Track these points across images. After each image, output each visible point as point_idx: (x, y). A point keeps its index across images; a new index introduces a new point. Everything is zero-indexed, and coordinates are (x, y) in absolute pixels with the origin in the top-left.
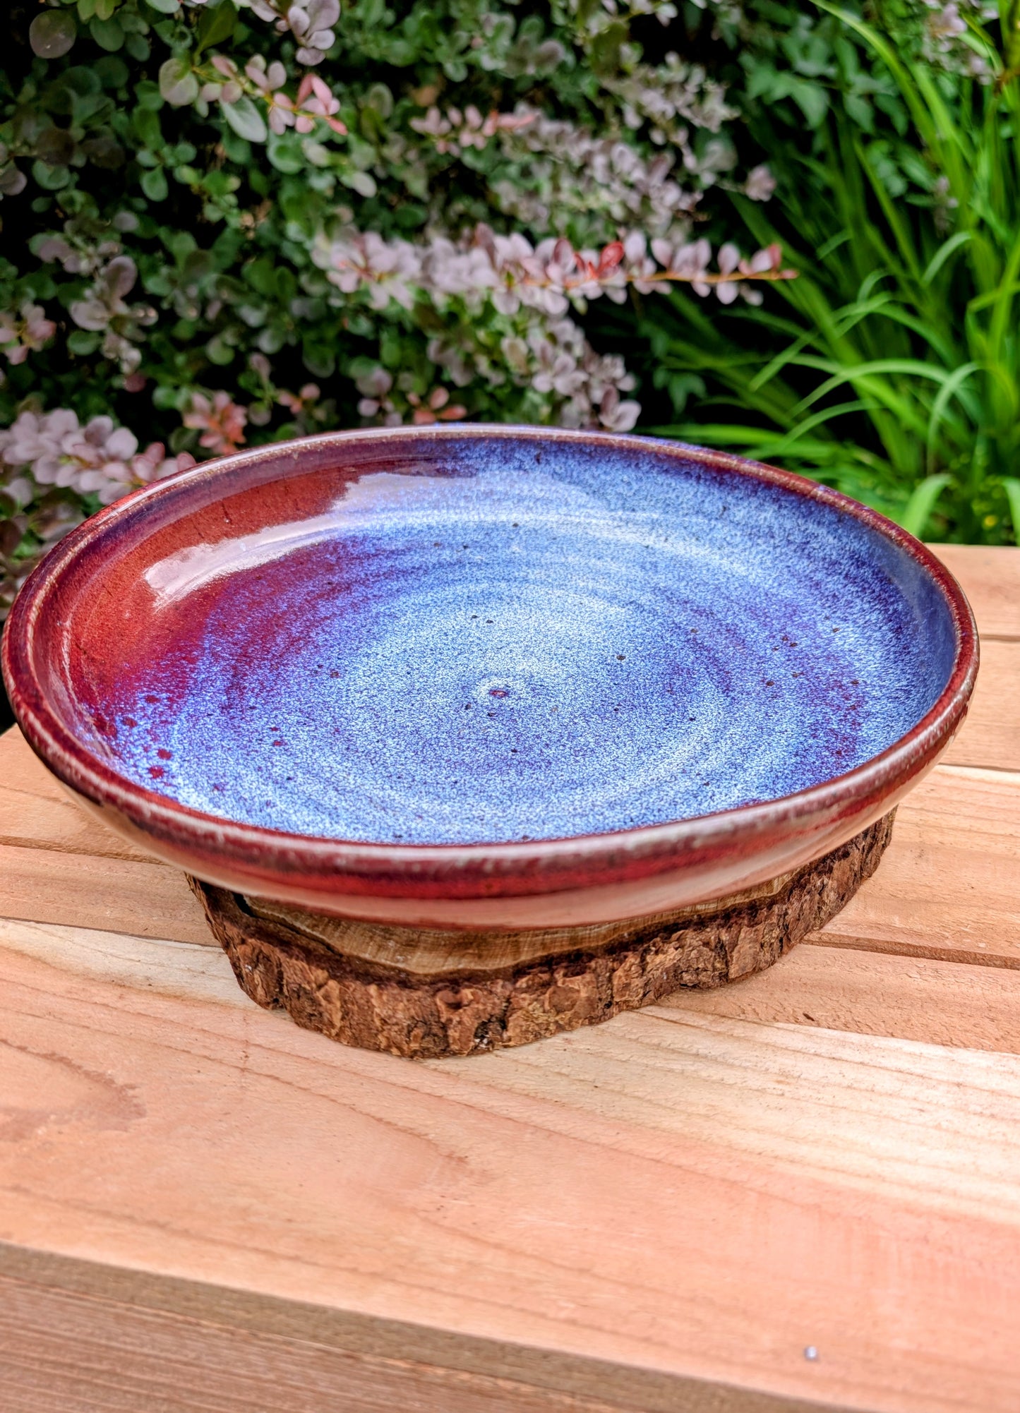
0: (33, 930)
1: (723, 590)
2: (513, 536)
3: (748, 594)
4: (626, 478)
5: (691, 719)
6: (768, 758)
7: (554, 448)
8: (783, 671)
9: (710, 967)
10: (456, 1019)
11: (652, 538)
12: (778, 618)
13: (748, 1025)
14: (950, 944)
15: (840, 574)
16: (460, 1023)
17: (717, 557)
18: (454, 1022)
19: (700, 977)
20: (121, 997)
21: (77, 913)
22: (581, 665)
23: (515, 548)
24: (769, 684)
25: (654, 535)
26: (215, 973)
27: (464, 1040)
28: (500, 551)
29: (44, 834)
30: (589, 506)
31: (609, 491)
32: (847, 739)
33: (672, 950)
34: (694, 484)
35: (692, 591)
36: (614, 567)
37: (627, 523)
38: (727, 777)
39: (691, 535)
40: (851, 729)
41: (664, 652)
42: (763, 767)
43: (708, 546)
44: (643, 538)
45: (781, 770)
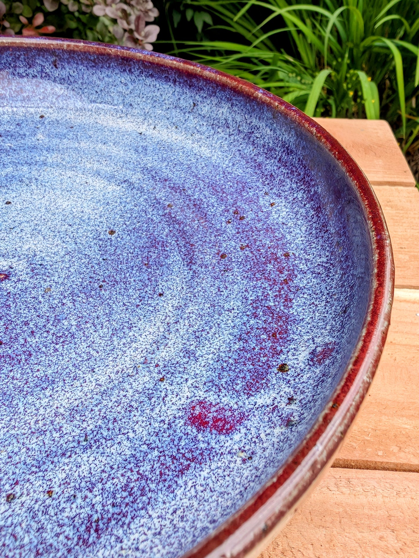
1: (193, 169)
2: (39, 126)
3: (210, 172)
4: (123, 80)
5: (160, 295)
6: (216, 343)
7: (66, 56)
8: (233, 244)
11: (145, 126)
12: (231, 194)
15: (275, 158)
17: (190, 142)
22: (78, 241)
23: (40, 136)
24: (223, 256)
25: (146, 124)
28: (27, 139)
30: (98, 101)
31: (112, 90)
32: (280, 317)
34: (172, 85)
35: (171, 170)
36: (114, 151)
37: (127, 115)
38: (181, 370)
39: (172, 124)
40: (284, 306)
41: (146, 225)
42: (211, 355)
43: (183, 133)
44: (138, 127)
45: (227, 359)
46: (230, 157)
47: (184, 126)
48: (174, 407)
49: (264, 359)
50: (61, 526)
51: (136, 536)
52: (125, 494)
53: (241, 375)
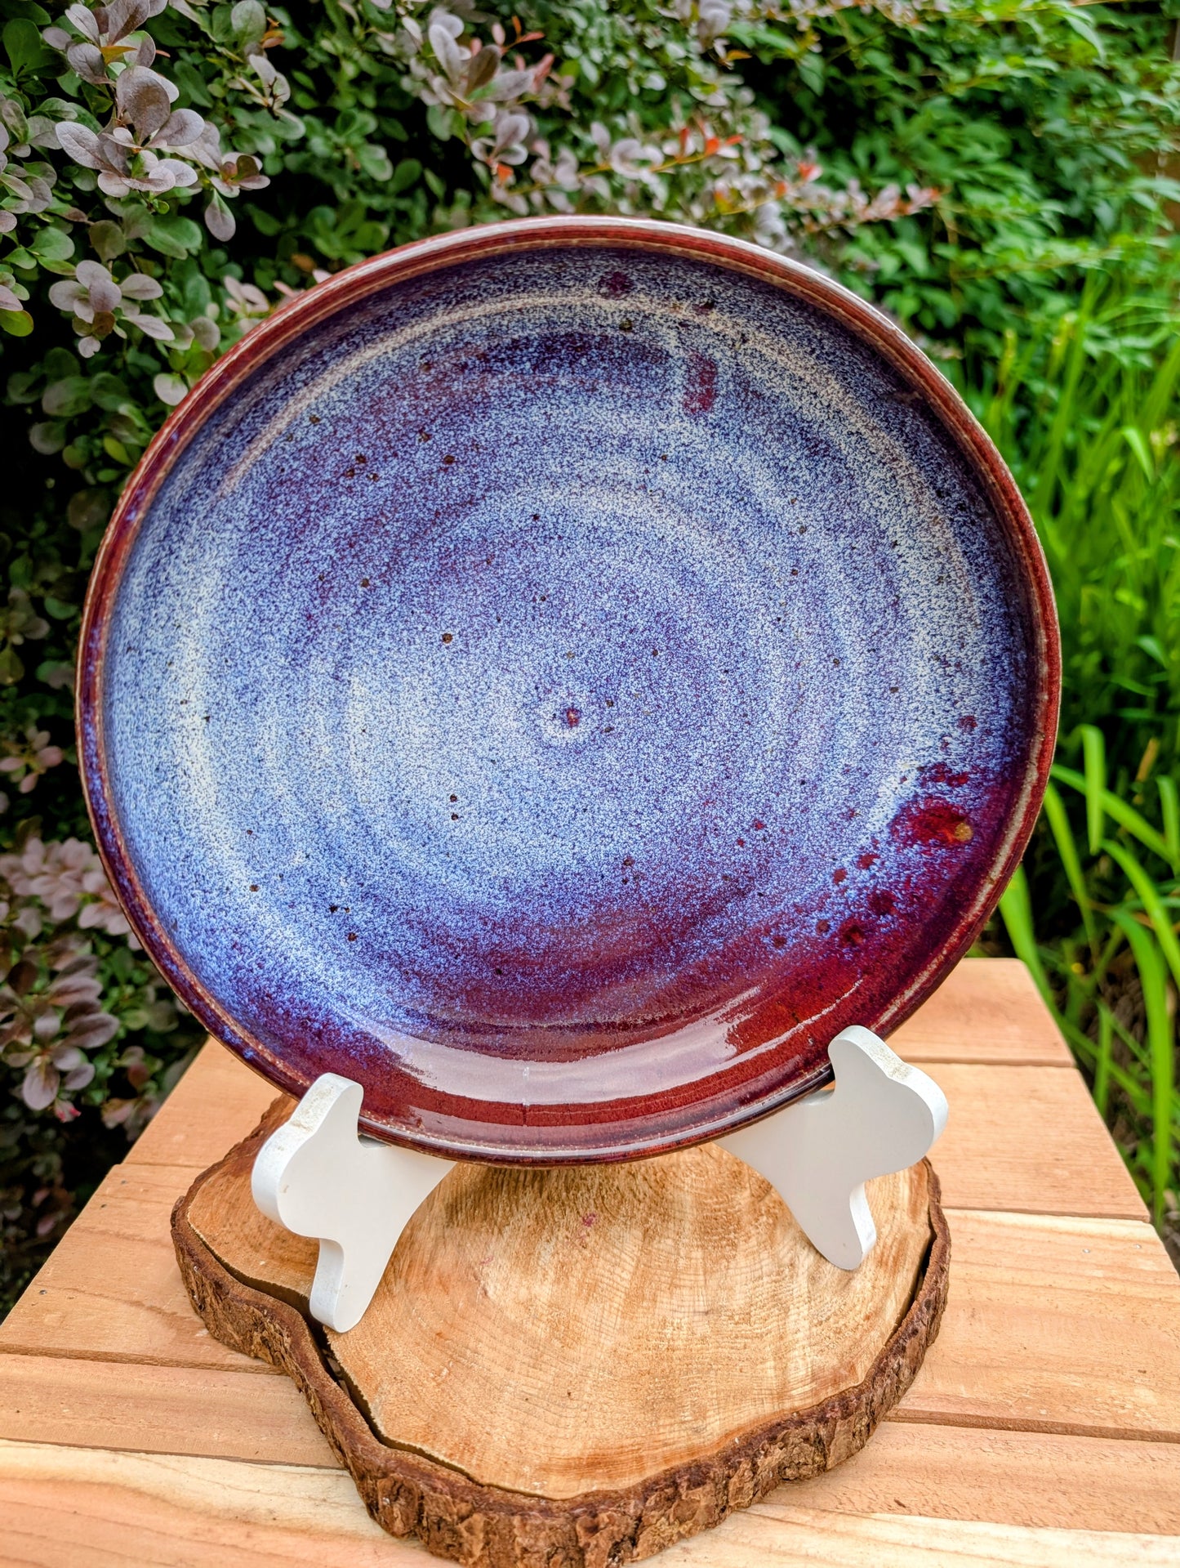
0: (146, 1463)
1: (263, 586)
3: (261, 553)
6: (603, 416)
9: (810, 1461)
10: (593, 1542)
11: (188, 721)
12: (306, 496)
13: (848, 1518)
14: (1014, 1413)
16: (597, 1546)
18: (592, 1546)
19: (801, 1471)
20: (248, 1536)
21: (184, 1438)
22: (480, 671)
24: (449, 460)
26: (337, 1500)
27: (598, 1562)
28: (315, 872)
29: (135, 1348)
30: (177, 827)
31: (151, 815)
33: (778, 1450)
36: (271, 735)
37: (176, 766)
38: (648, 442)
39: (167, 675)
40: (527, 348)
41: (416, 599)
42: (623, 416)
43: (178, 645)
44: (193, 733)
45: (625, 396)
46: (214, 534)
47: (164, 650)
48: (695, 431)
49: (617, 353)
50: (817, 475)
51: (817, 412)
52: (785, 437)
53: (644, 372)
